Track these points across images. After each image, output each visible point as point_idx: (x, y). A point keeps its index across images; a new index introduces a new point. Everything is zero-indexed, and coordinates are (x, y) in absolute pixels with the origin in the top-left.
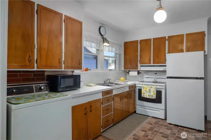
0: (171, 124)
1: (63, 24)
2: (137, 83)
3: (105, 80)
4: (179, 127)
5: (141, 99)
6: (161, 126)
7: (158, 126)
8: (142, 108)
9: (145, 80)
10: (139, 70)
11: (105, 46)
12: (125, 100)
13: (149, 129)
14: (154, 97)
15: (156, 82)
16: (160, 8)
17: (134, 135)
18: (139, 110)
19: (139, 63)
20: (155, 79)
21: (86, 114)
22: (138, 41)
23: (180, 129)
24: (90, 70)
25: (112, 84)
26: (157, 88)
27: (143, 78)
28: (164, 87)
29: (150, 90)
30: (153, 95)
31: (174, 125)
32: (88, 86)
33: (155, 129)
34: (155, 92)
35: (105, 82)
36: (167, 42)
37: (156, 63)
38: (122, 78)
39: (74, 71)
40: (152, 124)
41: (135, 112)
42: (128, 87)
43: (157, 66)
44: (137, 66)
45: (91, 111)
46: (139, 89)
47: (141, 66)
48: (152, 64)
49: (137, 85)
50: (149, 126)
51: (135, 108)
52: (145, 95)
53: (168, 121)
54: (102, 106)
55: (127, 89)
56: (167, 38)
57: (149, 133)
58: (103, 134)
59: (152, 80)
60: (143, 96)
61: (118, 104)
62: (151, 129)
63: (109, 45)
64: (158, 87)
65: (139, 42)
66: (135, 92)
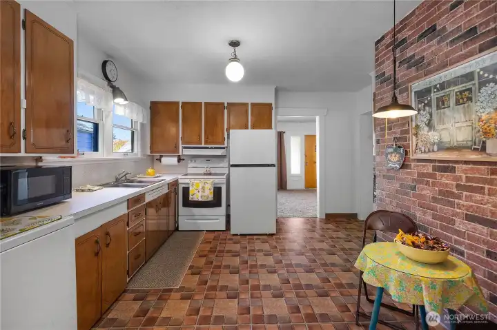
0: (237, 235)
1: (22, 32)
2: (180, 177)
3: (119, 175)
4: (248, 237)
5: (188, 203)
6: (224, 241)
7: (220, 243)
8: (189, 220)
9: (190, 171)
10: (180, 154)
11: (118, 104)
12: (164, 210)
13: (209, 251)
14: (211, 198)
15: (210, 174)
16: (235, 59)
17: (191, 267)
18: (185, 223)
19: (180, 142)
20: (208, 169)
21: (97, 254)
22: (178, 103)
23: (249, 239)
24: (83, 154)
25: (132, 182)
26: (215, 184)
27: (187, 167)
28: (225, 181)
29: (203, 188)
30: (208, 195)
31: (241, 235)
32: (83, 191)
33: (218, 248)
34: (212, 190)
35: (117, 180)
36: (226, 111)
37: (210, 143)
38: (150, 170)
39: (41, 157)
40: (210, 242)
41: (177, 229)
42: (167, 186)
43: (212, 148)
44: (177, 147)
45: (108, 245)
46: (184, 188)
47: (185, 148)
48: (203, 145)
49: (180, 181)
50: (208, 247)
51: (176, 222)
52: (196, 195)
53: (233, 232)
54: (128, 229)
55: (165, 190)
56: (226, 105)
57: (212, 257)
58: (131, 287)
59: (203, 171)
60: (192, 198)
61: (153, 221)
62: (212, 251)
63: (126, 102)
64: (217, 181)
65: (180, 105)
66: (176, 193)
